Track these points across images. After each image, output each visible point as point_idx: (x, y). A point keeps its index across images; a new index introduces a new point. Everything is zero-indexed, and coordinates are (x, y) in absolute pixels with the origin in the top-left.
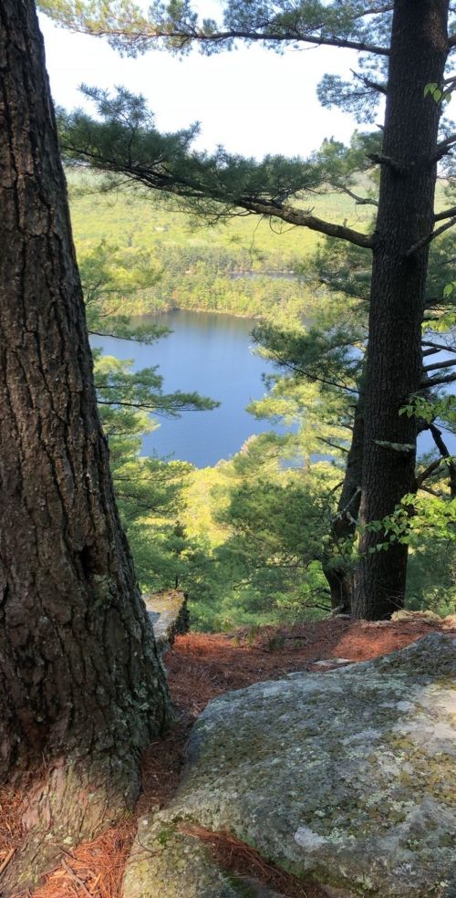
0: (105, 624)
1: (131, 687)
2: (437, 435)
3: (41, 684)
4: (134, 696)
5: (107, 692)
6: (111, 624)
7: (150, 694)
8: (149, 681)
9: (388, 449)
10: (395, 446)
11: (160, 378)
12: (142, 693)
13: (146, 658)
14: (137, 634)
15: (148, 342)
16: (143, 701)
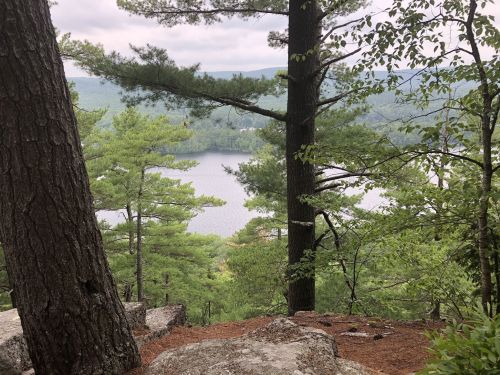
0: (99, 316)
1: (114, 346)
2: (326, 216)
3: (66, 345)
4: (116, 350)
5: (100, 347)
6: (102, 316)
7: (125, 349)
8: (124, 343)
9: (299, 225)
10: (302, 223)
11: (193, 189)
12: (120, 349)
13: (122, 333)
14: (117, 320)
15: (186, 169)
16: (121, 352)
